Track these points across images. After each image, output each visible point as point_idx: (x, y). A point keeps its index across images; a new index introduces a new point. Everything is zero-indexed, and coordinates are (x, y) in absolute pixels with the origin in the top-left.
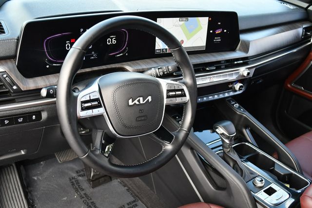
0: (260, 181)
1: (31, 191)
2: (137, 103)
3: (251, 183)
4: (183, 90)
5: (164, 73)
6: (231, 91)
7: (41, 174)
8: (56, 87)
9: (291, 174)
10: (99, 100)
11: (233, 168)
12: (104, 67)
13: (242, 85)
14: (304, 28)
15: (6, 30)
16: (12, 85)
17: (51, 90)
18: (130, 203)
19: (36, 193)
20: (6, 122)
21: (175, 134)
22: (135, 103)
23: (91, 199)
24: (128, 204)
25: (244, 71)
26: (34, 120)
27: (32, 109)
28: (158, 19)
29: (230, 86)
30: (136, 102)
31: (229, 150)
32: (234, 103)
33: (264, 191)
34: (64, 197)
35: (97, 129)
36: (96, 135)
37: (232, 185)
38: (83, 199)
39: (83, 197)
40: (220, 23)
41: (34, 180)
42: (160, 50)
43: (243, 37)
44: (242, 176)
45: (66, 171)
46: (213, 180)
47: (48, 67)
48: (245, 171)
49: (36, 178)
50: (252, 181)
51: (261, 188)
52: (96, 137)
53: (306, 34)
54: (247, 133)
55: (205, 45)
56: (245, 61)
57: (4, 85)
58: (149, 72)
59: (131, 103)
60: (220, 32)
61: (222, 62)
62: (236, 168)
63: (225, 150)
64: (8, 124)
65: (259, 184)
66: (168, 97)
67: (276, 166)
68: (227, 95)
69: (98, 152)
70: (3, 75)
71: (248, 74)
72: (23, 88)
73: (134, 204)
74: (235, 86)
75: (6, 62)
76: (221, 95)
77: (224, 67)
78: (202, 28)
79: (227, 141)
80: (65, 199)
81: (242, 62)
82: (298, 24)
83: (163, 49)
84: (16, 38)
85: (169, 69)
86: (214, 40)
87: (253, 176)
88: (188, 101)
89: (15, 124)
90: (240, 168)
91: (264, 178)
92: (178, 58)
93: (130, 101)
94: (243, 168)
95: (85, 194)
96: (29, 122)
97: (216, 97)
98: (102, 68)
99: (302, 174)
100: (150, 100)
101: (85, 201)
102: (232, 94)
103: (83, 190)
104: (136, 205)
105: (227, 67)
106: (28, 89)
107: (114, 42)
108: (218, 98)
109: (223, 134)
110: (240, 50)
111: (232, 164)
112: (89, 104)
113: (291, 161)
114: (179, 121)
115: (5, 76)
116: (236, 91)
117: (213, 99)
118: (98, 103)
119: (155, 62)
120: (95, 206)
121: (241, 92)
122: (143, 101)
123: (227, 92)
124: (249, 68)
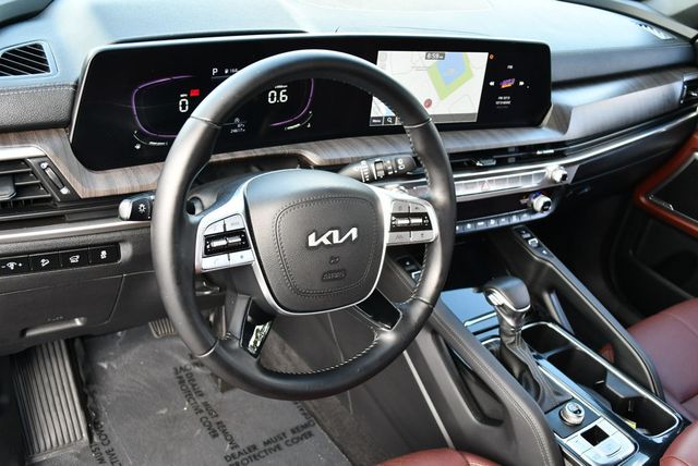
0: (575, 412)
1: (94, 392)
2: (327, 242)
3: (554, 414)
4: (426, 214)
5: (386, 172)
6: (523, 213)
7: (116, 357)
8: (152, 197)
9: (641, 398)
10: (245, 234)
11: (520, 380)
12: (259, 152)
13: (548, 199)
14: (685, 83)
15: (51, 65)
16: (59, 185)
17: (142, 205)
18: (297, 428)
19: (104, 397)
20: (45, 263)
21: (404, 307)
22: (322, 243)
23: (217, 416)
24: (293, 431)
25: (554, 171)
26: (104, 261)
27: (99, 237)
28: (380, 52)
29: (523, 201)
30: (324, 239)
31: (513, 339)
32: (529, 236)
33: (582, 435)
34: (162, 408)
35: (236, 291)
36: (234, 305)
37: (515, 419)
38: (200, 415)
39: (201, 411)
40: (511, 67)
41: (102, 368)
42: (380, 118)
43: (558, 97)
44: (537, 398)
45: (170, 353)
46: (475, 401)
47: (138, 147)
48: (546, 389)
49: (105, 365)
50: (557, 410)
51: (576, 427)
52: (233, 308)
53: (688, 95)
54: (551, 301)
55: (477, 111)
56: (559, 150)
57: (42, 184)
58: (355, 169)
59: (312, 242)
60: (509, 85)
61: (510, 150)
62: (526, 380)
63: (504, 338)
64: (47, 268)
65: (573, 419)
66: (394, 229)
67: (609, 377)
68: (515, 220)
69: (236, 345)
70: (40, 164)
71: (564, 177)
72: (83, 192)
73: (306, 430)
74: (534, 201)
75: (49, 135)
76: (503, 220)
77: (513, 160)
78: (472, 75)
79: (510, 322)
80: (164, 412)
81: (552, 151)
82: (674, 74)
83: (386, 118)
84: (72, 83)
85: (397, 165)
86: (497, 103)
87: (561, 399)
88: (436, 239)
89: (63, 267)
90: (534, 380)
91: (583, 405)
92: (420, 147)
93: (312, 237)
94: (541, 382)
95: (206, 404)
96: (93, 264)
97: (493, 223)
98: (254, 155)
99: (663, 400)
100: (354, 237)
101: (204, 420)
102: (526, 218)
103: (202, 395)
104: (310, 434)
105: (519, 161)
106: (93, 196)
107: (283, 98)
108: (497, 225)
109: (503, 306)
110: (549, 126)
111: (516, 371)
112: (223, 242)
113: (642, 369)
114: (410, 272)
115: (44, 165)
116: (535, 212)
117: (485, 227)
118: (242, 239)
119: (369, 145)
120: (223, 432)
121: (546, 214)
122: (340, 239)
123: (516, 214)
124: (565, 166)
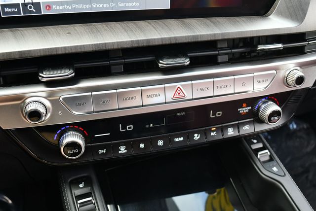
6: (244, 124)
29: (244, 110)
32: (260, 145)
42: (16, 6)
71: (300, 79)
77: (225, 58)
81: (280, 46)
83: (25, 5)
121: (272, 126)
123: (233, 126)
124: (302, 66)
